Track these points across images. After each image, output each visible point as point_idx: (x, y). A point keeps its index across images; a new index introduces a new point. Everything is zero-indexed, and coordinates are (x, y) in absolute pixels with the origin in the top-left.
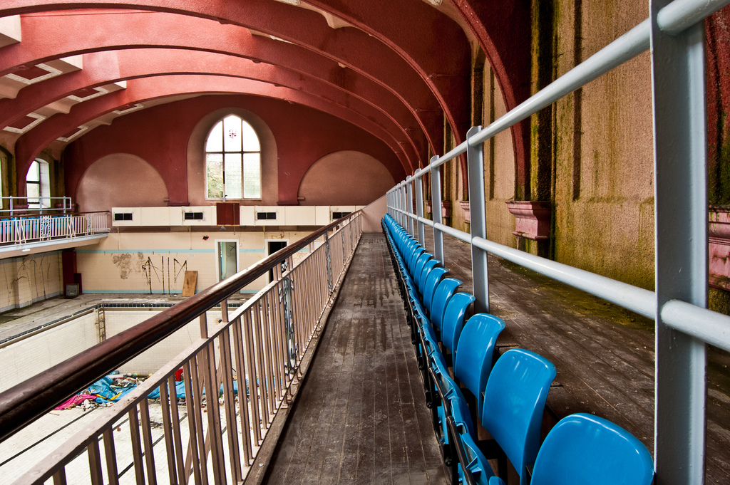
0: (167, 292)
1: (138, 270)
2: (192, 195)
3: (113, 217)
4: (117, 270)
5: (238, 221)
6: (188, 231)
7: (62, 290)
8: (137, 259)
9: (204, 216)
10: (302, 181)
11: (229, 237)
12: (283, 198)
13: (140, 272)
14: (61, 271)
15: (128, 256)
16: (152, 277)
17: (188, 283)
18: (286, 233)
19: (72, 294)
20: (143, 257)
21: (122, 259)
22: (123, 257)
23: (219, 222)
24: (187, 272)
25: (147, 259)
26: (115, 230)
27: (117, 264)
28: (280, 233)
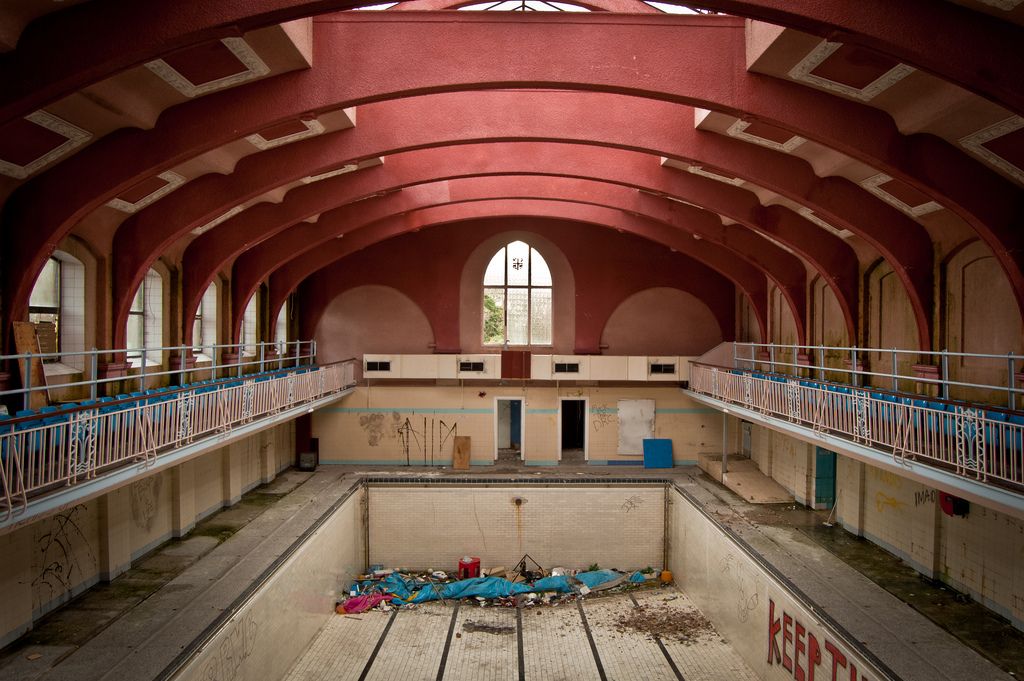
0: (429, 463)
1: (392, 434)
2: (465, 339)
3: (365, 366)
4: (364, 434)
5: (528, 374)
6: (460, 385)
7: (293, 459)
8: (392, 420)
9: (486, 367)
10: (605, 324)
11: (511, 394)
12: (582, 346)
13: (394, 437)
14: (294, 436)
15: (380, 417)
16: (410, 444)
17: (459, 452)
18: (585, 390)
19: (307, 465)
20: (399, 418)
21: (372, 421)
22: (374, 417)
23: (504, 374)
24: (456, 438)
25: (405, 421)
26: (364, 383)
27: (365, 426)
28: (578, 389)
